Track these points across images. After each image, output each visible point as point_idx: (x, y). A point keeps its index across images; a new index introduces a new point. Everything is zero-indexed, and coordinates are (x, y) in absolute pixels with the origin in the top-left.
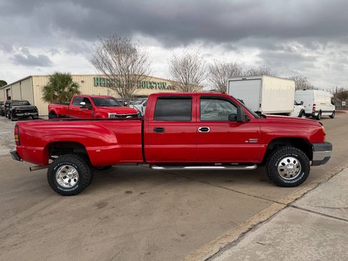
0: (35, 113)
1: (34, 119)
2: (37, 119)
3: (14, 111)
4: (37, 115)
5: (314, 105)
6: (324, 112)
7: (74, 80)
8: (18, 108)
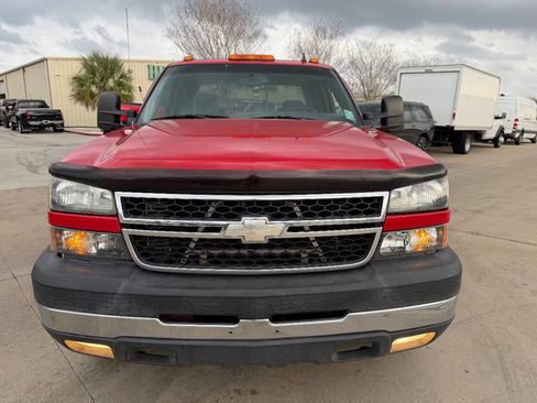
0: (59, 122)
1: (56, 131)
2: (62, 131)
3: (24, 116)
4: (63, 124)
5: (517, 120)
6: (528, 132)
7: (126, 68)
8: (32, 111)
